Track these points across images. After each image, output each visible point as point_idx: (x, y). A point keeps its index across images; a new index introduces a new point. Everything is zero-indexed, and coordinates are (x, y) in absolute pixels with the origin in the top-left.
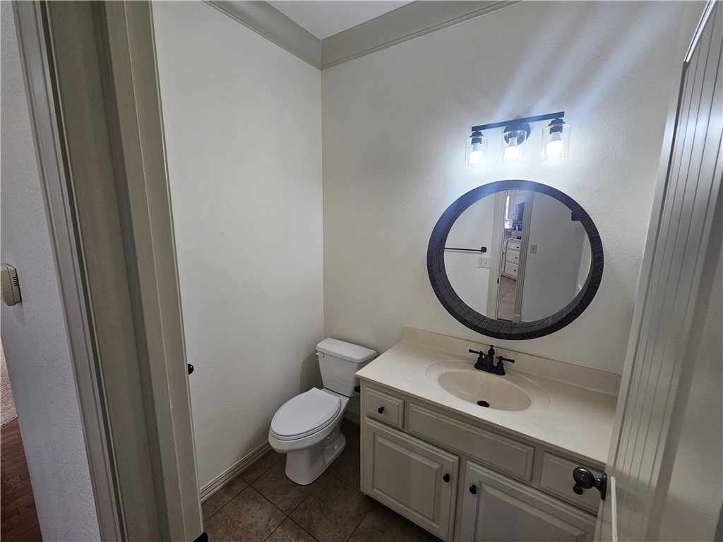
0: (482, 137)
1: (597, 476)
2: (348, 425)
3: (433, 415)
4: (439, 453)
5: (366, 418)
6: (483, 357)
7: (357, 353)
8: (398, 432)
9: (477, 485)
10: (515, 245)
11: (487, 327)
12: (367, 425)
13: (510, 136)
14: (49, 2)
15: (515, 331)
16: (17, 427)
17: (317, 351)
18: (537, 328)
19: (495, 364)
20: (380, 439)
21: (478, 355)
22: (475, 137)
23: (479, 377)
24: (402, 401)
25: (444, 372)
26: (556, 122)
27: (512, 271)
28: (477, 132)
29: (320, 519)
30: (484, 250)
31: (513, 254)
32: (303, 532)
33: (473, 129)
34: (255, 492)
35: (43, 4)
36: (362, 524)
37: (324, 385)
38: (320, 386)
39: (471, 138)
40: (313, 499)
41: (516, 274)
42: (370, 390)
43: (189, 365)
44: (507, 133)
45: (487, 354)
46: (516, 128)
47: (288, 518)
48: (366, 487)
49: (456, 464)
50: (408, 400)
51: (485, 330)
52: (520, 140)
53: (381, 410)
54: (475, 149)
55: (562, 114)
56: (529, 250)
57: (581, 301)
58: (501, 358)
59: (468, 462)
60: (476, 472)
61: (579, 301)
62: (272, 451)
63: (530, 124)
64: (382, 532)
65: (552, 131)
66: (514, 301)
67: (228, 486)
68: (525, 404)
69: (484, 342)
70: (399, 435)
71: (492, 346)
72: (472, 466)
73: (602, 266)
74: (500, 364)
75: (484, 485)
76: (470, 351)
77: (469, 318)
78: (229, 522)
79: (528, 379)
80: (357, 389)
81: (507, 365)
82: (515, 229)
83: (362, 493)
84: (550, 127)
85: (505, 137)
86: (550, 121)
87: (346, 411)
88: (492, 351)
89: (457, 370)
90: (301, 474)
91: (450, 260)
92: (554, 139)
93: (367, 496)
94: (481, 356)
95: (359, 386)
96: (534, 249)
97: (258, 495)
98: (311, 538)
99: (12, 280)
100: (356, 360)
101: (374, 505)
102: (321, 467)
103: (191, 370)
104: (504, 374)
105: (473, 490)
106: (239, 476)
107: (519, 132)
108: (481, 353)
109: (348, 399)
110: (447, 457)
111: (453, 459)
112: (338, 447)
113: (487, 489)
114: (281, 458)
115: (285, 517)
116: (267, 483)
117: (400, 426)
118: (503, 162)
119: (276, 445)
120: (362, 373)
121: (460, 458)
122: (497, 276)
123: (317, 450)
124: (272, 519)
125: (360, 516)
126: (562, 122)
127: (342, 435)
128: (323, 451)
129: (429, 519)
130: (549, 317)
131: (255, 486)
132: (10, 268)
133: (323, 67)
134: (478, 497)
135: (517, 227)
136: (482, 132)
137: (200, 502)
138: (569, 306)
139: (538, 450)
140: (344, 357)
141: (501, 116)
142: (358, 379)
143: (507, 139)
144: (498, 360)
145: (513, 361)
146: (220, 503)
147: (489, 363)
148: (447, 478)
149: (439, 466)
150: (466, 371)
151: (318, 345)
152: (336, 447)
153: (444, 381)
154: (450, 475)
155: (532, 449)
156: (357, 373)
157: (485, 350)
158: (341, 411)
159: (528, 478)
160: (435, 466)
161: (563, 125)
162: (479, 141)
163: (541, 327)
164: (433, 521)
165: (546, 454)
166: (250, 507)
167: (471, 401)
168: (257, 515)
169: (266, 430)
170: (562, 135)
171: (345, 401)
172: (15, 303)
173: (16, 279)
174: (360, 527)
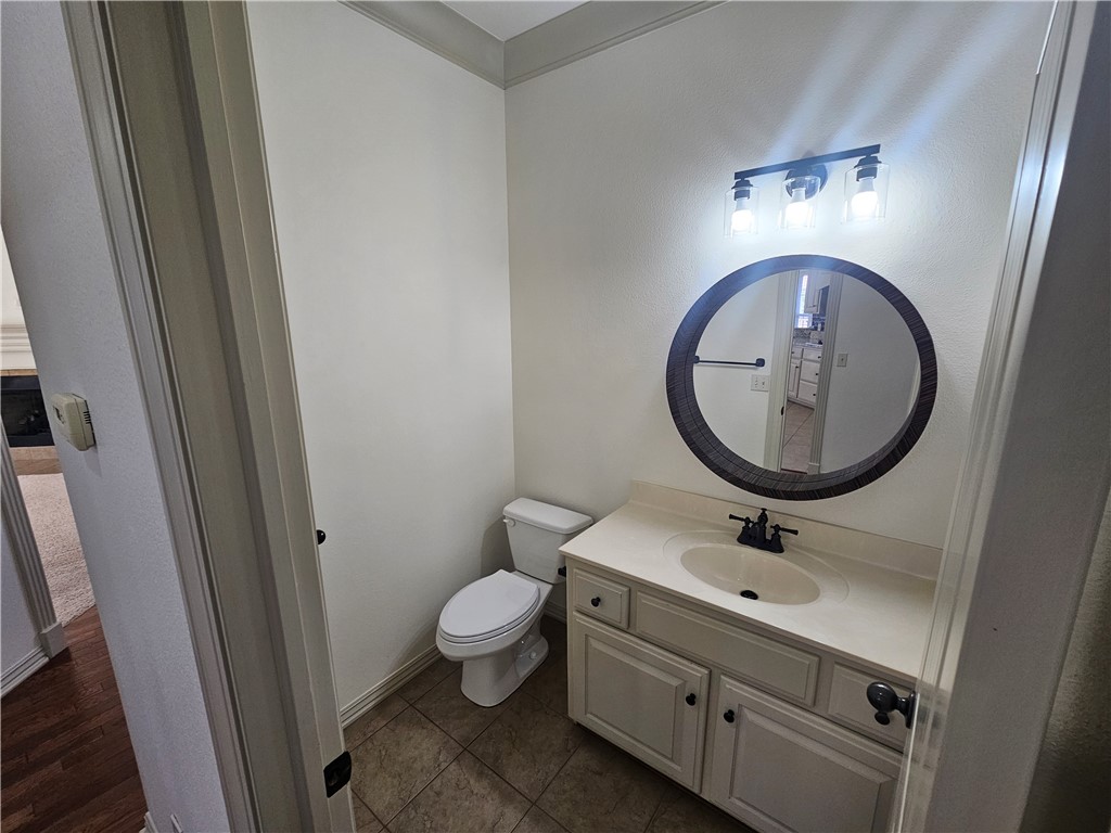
0: (751, 188)
1: (902, 694)
2: (550, 624)
3: (672, 609)
4: (680, 663)
5: (575, 613)
6: (751, 525)
7: (561, 520)
8: (618, 632)
9: (736, 710)
10: (814, 354)
11: (757, 481)
12: (577, 623)
13: (794, 186)
14: (109, 3)
15: (800, 488)
16: (96, 618)
17: (504, 517)
18: (834, 483)
19: (769, 537)
20: (594, 643)
21: (743, 524)
22: (739, 189)
23: (743, 556)
24: (626, 589)
25: (691, 547)
26: (868, 160)
27: (808, 395)
28: (742, 181)
29: (511, 754)
30: (761, 363)
31: (811, 369)
32: (486, 771)
33: (737, 175)
34: (419, 715)
35: (101, 5)
36: (570, 763)
37: (517, 567)
38: (510, 568)
39: (734, 190)
40: (500, 726)
41: (813, 400)
42: (580, 572)
43: (319, 532)
44: (790, 181)
45: (756, 521)
46: (805, 171)
47: (466, 751)
48: (576, 712)
49: (706, 678)
50: (635, 587)
51: (754, 485)
52: (810, 192)
53: (596, 602)
54: (739, 208)
55: (876, 148)
56: (835, 362)
57: (902, 440)
58: (777, 528)
59: (722, 677)
60: (732, 691)
61: (898, 440)
62: (443, 659)
63: (827, 164)
64: (600, 774)
65: (860, 175)
66: (810, 441)
67: (381, 707)
68: (812, 594)
69: (752, 504)
70: (623, 637)
71: (764, 510)
72: (728, 683)
73: (935, 386)
74: (776, 537)
75: (746, 711)
76: (731, 517)
77: (730, 468)
78: (384, 753)
79: (819, 560)
80: (562, 572)
81: (786, 539)
82: (816, 329)
83: (571, 720)
84: (857, 170)
85: (787, 187)
86: (856, 160)
87: (547, 603)
88: (763, 517)
89: (708, 545)
90: (483, 690)
91: (703, 380)
92: (863, 189)
93: (579, 724)
94: (747, 524)
95: (565, 568)
96: (843, 360)
97: (423, 719)
98: (497, 779)
99: (82, 415)
100: (562, 530)
101: (588, 738)
102: (511, 683)
103: (321, 537)
104: (781, 551)
105: (729, 716)
106: (396, 692)
107: (808, 178)
108: (747, 520)
109: (550, 586)
110: (693, 669)
111: (700, 673)
112: (536, 655)
113: (750, 715)
114: (455, 668)
115: (461, 750)
116: (435, 702)
117: (624, 625)
118: (782, 228)
119: (446, 649)
120: (570, 548)
121: (711, 672)
122: (780, 402)
123: (507, 657)
124: (443, 752)
125: (569, 751)
126: (876, 161)
127: (543, 638)
128: (515, 660)
129: (666, 757)
130: (854, 466)
131: (419, 706)
132: (79, 400)
133: (506, 83)
134: (737, 727)
135: (820, 326)
136: (751, 180)
137: (341, 726)
138: (884, 449)
139: (824, 659)
140: (543, 524)
141: (782, 153)
142: (564, 557)
143: (789, 189)
144: (773, 531)
145: (796, 532)
146: (371, 728)
147: (759, 535)
148: (691, 700)
149: (680, 682)
150: (724, 546)
151: (506, 508)
152: (534, 655)
153: (691, 561)
154: (697, 694)
155: (816, 659)
156: (560, 549)
157: (754, 516)
158: (541, 602)
159: (809, 701)
160: (675, 682)
161: (878, 166)
162: (746, 194)
163: (841, 481)
164: (672, 760)
165: (837, 667)
166: (411, 735)
167: (731, 591)
168: (422, 748)
169: (432, 629)
170: (875, 181)
171: (547, 589)
172: (88, 448)
173: (87, 414)
174: (567, 767)
